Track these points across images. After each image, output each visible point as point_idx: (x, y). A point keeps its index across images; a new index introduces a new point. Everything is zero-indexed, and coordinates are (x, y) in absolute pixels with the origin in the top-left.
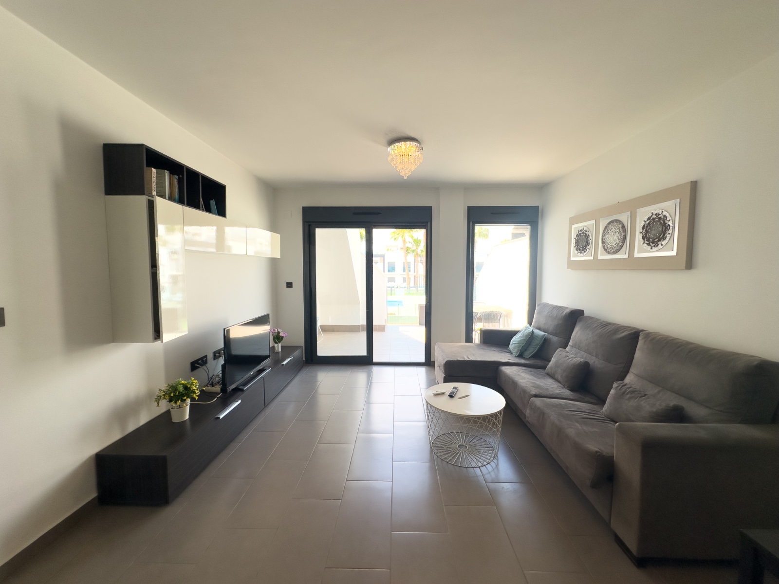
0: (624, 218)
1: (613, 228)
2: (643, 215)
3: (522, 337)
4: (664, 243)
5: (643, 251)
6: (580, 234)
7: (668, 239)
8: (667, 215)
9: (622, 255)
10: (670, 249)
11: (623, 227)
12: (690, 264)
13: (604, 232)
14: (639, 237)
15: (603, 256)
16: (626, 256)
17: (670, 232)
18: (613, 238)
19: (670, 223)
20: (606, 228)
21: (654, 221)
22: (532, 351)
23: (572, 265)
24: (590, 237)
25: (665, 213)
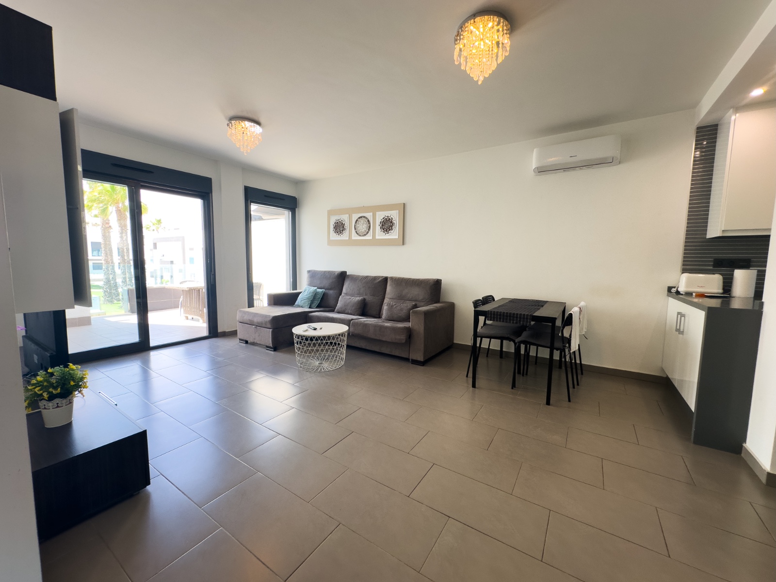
0: (369, 215)
1: (362, 221)
2: (380, 216)
3: (309, 294)
4: (392, 232)
5: (380, 235)
6: (338, 222)
7: (394, 230)
8: (393, 218)
9: (369, 237)
10: (394, 235)
11: (368, 221)
12: (403, 244)
13: (356, 222)
14: (378, 228)
15: (355, 237)
16: (371, 238)
17: (395, 226)
18: (362, 227)
19: (395, 222)
20: (357, 220)
21: (386, 220)
22: (317, 303)
23: (331, 243)
24: (346, 225)
25: (392, 217)
